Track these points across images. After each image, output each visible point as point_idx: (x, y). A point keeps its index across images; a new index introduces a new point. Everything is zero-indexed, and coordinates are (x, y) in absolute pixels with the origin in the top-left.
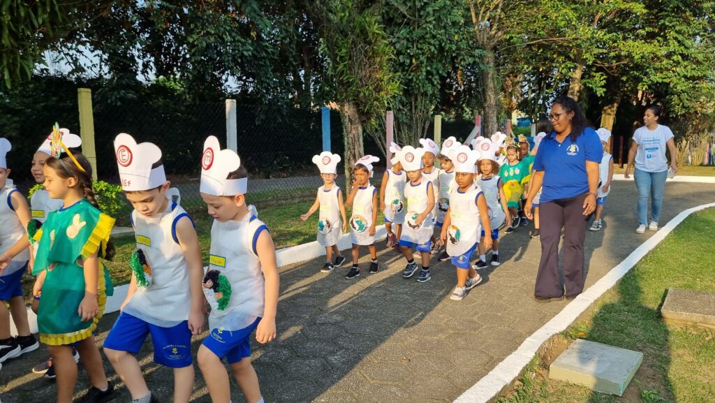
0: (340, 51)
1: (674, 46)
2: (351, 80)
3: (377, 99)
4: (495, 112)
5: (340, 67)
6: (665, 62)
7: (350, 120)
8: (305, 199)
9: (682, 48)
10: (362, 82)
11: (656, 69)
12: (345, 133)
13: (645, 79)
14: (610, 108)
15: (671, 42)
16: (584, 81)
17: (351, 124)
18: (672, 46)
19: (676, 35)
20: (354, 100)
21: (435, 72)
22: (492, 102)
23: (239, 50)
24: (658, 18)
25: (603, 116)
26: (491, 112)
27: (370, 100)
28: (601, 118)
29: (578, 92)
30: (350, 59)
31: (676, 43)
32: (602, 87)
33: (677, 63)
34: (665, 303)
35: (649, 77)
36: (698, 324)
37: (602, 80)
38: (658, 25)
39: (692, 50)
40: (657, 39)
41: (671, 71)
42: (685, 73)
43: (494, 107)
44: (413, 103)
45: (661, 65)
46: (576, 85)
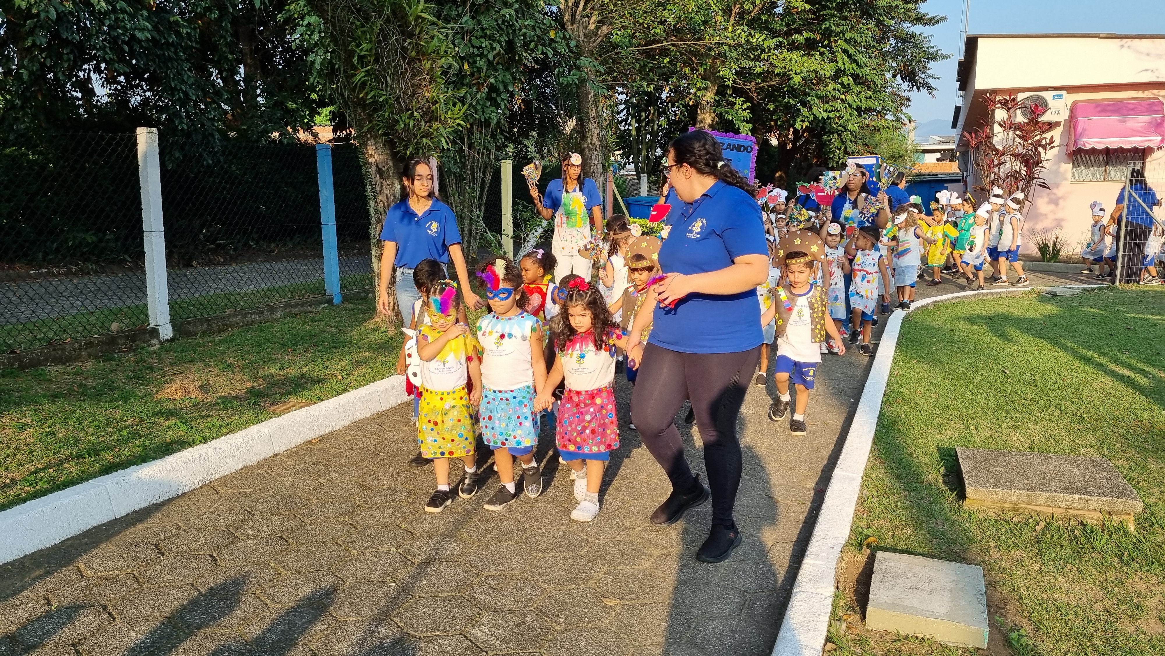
0: (358, 45)
1: (843, 61)
2: (381, 100)
3: (427, 135)
5: (360, 76)
6: (830, 86)
7: (379, 171)
8: (295, 310)
9: (854, 65)
10: (399, 103)
11: (818, 97)
12: (369, 194)
13: (804, 111)
15: (839, 56)
16: (719, 110)
17: (381, 176)
18: (840, 62)
19: (845, 46)
20: (386, 134)
21: (502, 89)
22: (595, 140)
23: (125, 29)
24: (820, 19)
26: (593, 156)
27: (415, 135)
29: (710, 126)
30: (377, 61)
31: (845, 57)
32: (747, 122)
33: (847, 88)
34: (966, 475)
35: (811, 109)
36: (1019, 505)
37: (745, 110)
38: (821, 29)
39: (867, 69)
40: (819, 51)
41: (839, 101)
42: (859, 104)
43: (598, 149)
44: (466, 138)
45: (827, 91)
46: (707, 115)
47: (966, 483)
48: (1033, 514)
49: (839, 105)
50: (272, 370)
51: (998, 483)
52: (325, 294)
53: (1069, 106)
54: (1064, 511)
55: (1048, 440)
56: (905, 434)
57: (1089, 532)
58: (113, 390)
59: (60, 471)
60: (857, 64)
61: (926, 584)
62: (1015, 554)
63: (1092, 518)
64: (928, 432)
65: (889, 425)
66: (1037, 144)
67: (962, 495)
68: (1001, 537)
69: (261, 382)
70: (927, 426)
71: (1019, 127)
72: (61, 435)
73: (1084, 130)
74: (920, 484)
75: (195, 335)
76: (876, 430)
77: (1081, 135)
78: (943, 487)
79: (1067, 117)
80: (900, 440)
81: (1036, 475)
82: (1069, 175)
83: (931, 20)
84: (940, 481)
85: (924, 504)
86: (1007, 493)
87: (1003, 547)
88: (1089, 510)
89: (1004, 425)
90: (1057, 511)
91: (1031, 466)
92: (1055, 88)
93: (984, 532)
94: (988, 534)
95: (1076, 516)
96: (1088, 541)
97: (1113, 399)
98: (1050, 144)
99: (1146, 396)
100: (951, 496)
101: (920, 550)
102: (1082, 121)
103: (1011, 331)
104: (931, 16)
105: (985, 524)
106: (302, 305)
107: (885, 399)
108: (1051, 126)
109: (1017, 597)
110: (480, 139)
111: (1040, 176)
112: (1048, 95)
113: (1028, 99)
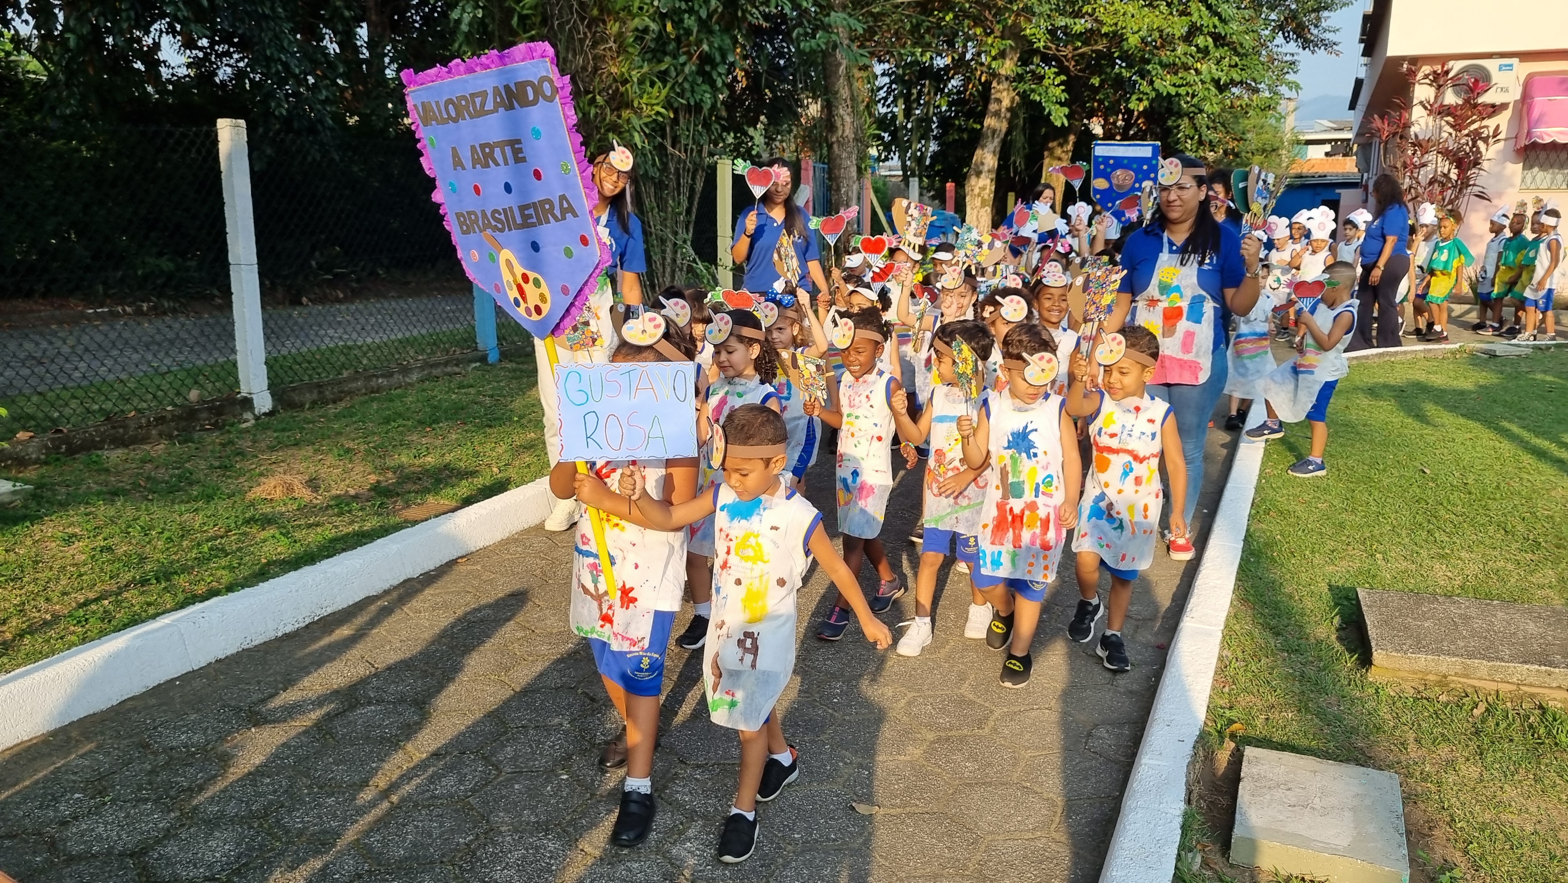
1: (1199, 15)
3: (614, 128)
4: (854, 157)
6: (1180, 49)
8: (436, 372)
9: (1215, 20)
11: (1163, 65)
13: (1143, 86)
14: (1061, 145)
15: (1193, 6)
16: (1022, 87)
18: (1196, 16)
21: (718, 58)
22: (847, 132)
25: (1046, 161)
26: (844, 155)
28: (1042, 164)
29: (1008, 110)
30: (544, 22)
31: (1203, 11)
32: (1062, 104)
33: (1205, 52)
34: (1372, 632)
35: (1151, 83)
36: (1449, 678)
37: (1058, 85)
39: (1234, 27)
41: (1192, 71)
42: (1217, 74)
43: (851, 144)
44: (668, 129)
45: (1176, 56)
46: (1005, 94)
47: (1373, 644)
48: (1469, 690)
49: (1191, 76)
50: (404, 459)
51: (1419, 647)
52: (476, 349)
53: (1522, 80)
54: (1515, 687)
55: (1487, 576)
56: (1282, 565)
57: (1551, 719)
58: (191, 484)
59: (118, 603)
60: (1220, 18)
61: (1317, 800)
62: (1444, 751)
63: (1555, 699)
64: (1316, 562)
65: (1260, 551)
66: (1476, 136)
67: (1366, 660)
68: (1424, 725)
69: (390, 475)
70: (1313, 552)
71: (1449, 111)
72: (120, 551)
73: (1542, 115)
74: (1303, 641)
75: (302, 406)
76: (1242, 559)
77: (1538, 123)
78: (1338, 646)
79: (1518, 96)
80: (1275, 574)
81: (1474, 634)
82: (1518, 180)
84: (1333, 637)
85: (1310, 671)
86: (1433, 660)
87: (1427, 742)
88: (1551, 688)
89: (1424, 553)
90: (1504, 688)
91: (1466, 618)
92: (1503, 55)
93: (1398, 717)
94: (1403, 720)
95: (1532, 696)
96: (1549, 733)
98: (1494, 135)
100: (1349, 661)
101: (1305, 743)
102: (1539, 101)
103: (1430, 409)
105: (1399, 704)
106: (446, 364)
107: (1253, 512)
108: (1495, 109)
109: (1448, 819)
110: (688, 130)
111: (1477, 182)
112: (1491, 65)
113: (1464, 70)
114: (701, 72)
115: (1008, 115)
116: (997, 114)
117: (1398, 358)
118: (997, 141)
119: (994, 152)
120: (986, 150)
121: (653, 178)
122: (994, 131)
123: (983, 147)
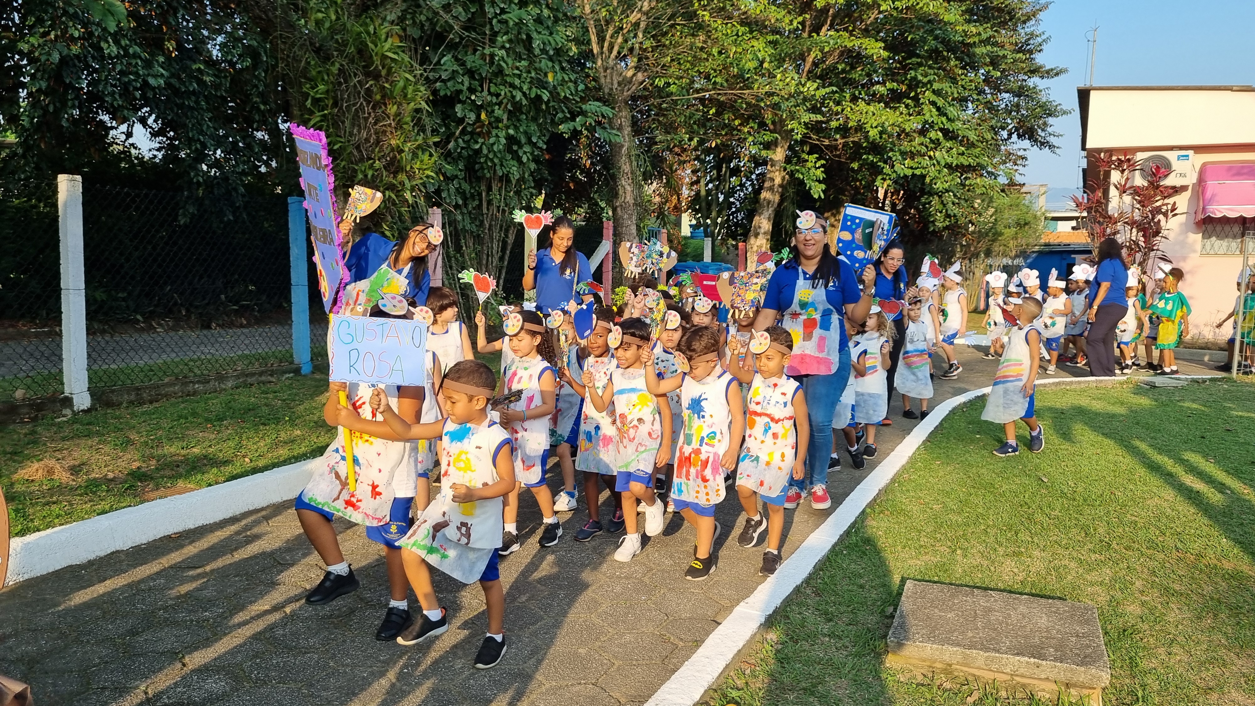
0: (313, 87)
1: (930, 115)
3: (391, 187)
4: (634, 218)
5: (315, 121)
6: (918, 140)
8: (249, 380)
9: (944, 119)
10: (360, 151)
11: (903, 154)
13: (887, 169)
14: (834, 215)
15: (926, 108)
16: (789, 168)
19: (933, 98)
21: (523, 140)
22: (628, 198)
24: (906, 68)
26: (626, 216)
29: (780, 186)
30: (335, 104)
31: (934, 110)
32: (820, 182)
33: (936, 143)
35: (893, 166)
36: (954, 667)
38: (906, 79)
39: (959, 124)
40: (904, 103)
41: (926, 158)
42: (949, 160)
43: (631, 207)
44: (484, 194)
45: (911, 146)
46: (777, 173)
48: (970, 678)
49: (926, 161)
51: (931, 635)
52: (292, 363)
53: (1197, 168)
54: (1009, 677)
60: (947, 118)
63: (1044, 690)
64: (901, 556)
65: (854, 545)
66: (1158, 211)
69: (153, 462)
70: (905, 547)
71: (1136, 191)
73: (1213, 196)
75: (118, 405)
77: (1210, 201)
79: (1195, 181)
81: (988, 625)
82: (1199, 247)
83: (1048, 72)
86: (937, 649)
88: (1040, 679)
89: (1001, 551)
90: (1000, 677)
91: (988, 611)
92: (1181, 148)
97: (1164, 520)
98: (1172, 211)
99: (1210, 517)
102: (1211, 184)
103: (1078, 428)
104: (1047, 68)
106: (261, 374)
108: (1176, 190)
110: (500, 195)
111: (1160, 248)
112: (1172, 156)
113: (1147, 160)
114: (509, 148)
115: (780, 190)
116: (771, 189)
117: (1073, 387)
118: (771, 210)
119: (769, 219)
120: (762, 217)
121: (472, 232)
122: (769, 202)
123: (760, 215)
